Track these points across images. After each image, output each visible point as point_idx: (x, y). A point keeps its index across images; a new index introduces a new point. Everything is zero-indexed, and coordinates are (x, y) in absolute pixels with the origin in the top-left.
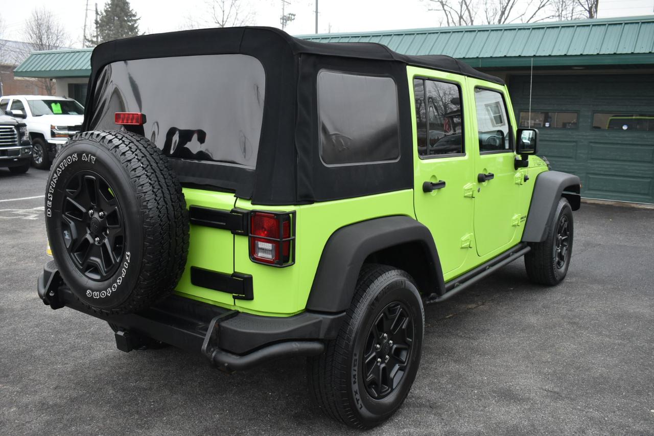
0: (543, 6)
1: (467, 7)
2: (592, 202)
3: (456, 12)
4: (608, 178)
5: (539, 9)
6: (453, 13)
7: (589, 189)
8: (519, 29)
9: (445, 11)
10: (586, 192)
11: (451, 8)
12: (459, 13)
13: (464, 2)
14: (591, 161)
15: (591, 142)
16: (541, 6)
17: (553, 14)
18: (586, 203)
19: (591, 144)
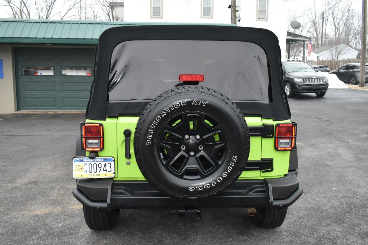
0: (71, 9)
1: (25, 4)
3: (18, 8)
5: (69, 10)
6: (15, 8)
8: (18, 22)
9: (11, 7)
11: (15, 5)
12: (20, 9)
13: (22, 2)
16: (70, 9)
17: (77, 13)
19: (62, 83)
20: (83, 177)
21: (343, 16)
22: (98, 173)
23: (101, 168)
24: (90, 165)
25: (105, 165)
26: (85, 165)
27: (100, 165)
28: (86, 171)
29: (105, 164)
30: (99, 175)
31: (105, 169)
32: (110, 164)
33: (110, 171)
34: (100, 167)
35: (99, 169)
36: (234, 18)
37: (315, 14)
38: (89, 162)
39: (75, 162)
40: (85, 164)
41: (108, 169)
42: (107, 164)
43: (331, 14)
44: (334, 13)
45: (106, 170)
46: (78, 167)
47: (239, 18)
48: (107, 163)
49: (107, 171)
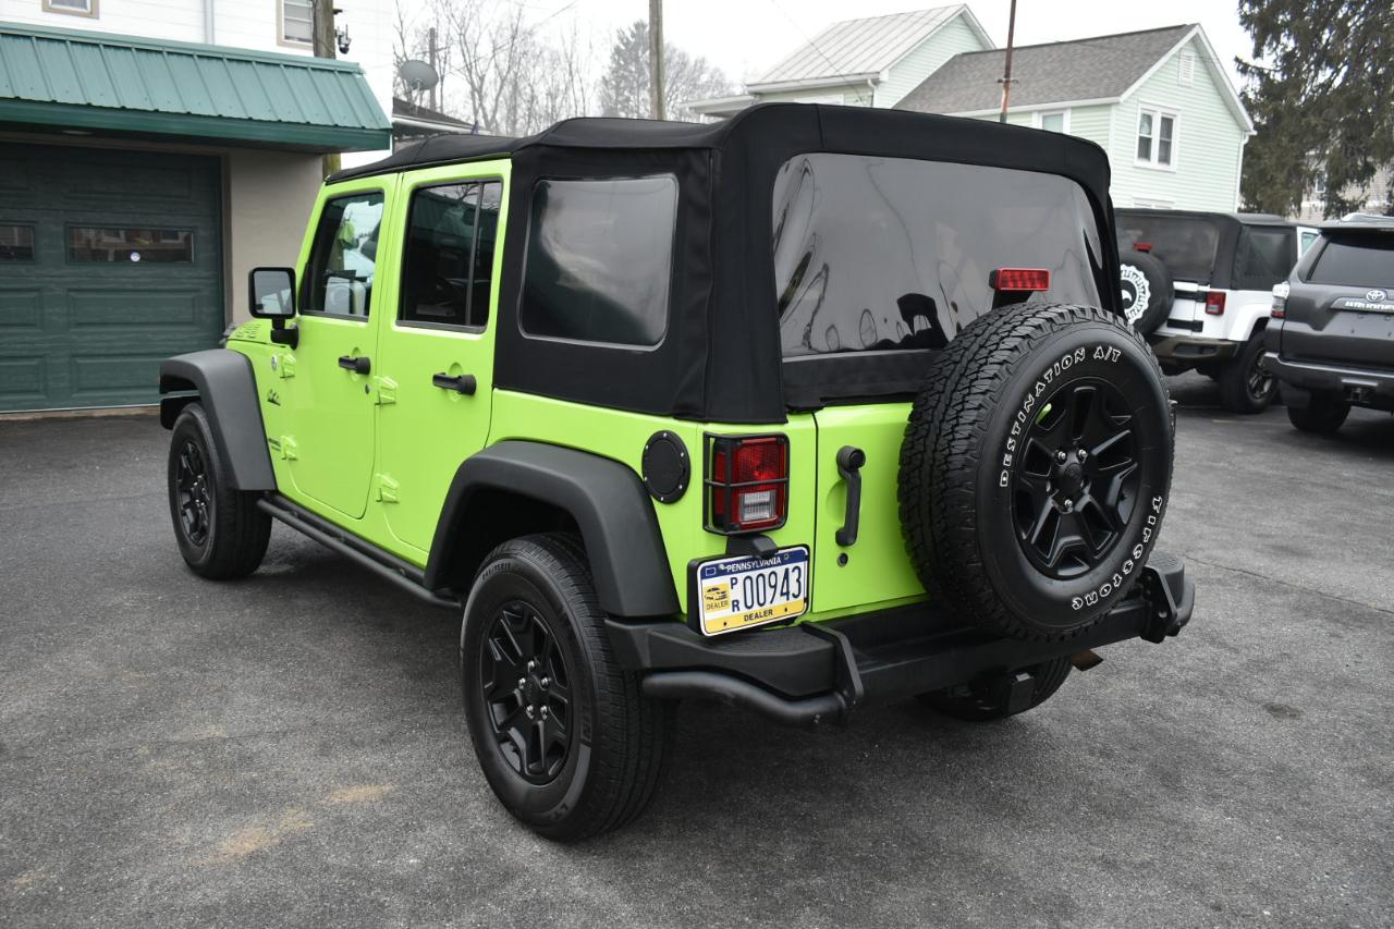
2: (105, 413)
4: (117, 360)
7: (81, 390)
10: (74, 395)
14: (77, 330)
15: (70, 290)
18: (92, 418)
19: (72, 294)
20: (727, 626)
21: (494, 50)
22: (767, 606)
23: (775, 587)
24: (748, 582)
25: (786, 576)
26: (732, 584)
27: (773, 576)
28: (735, 605)
29: (787, 570)
30: (771, 612)
31: (785, 591)
32: (797, 571)
33: (796, 593)
34: (773, 584)
35: (770, 591)
36: (327, 36)
37: (401, 34)
38: (745, 571)
39: (703, 577)
40: (732, 579)
41: (794, 588)
42: (790, 570)
43: (457, 38)
44: (464, 36)
45: (787, 593)
46: (715, 595)
47: (344, 40)
48: (791, 566)
49: (791, 595)
